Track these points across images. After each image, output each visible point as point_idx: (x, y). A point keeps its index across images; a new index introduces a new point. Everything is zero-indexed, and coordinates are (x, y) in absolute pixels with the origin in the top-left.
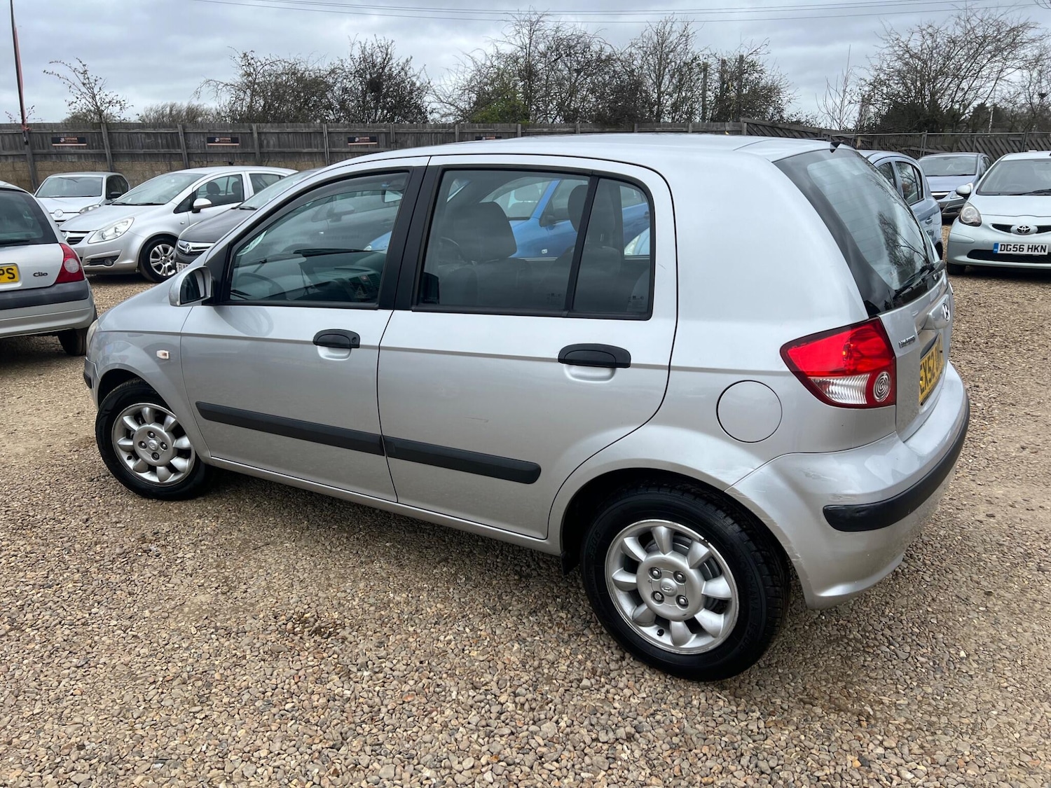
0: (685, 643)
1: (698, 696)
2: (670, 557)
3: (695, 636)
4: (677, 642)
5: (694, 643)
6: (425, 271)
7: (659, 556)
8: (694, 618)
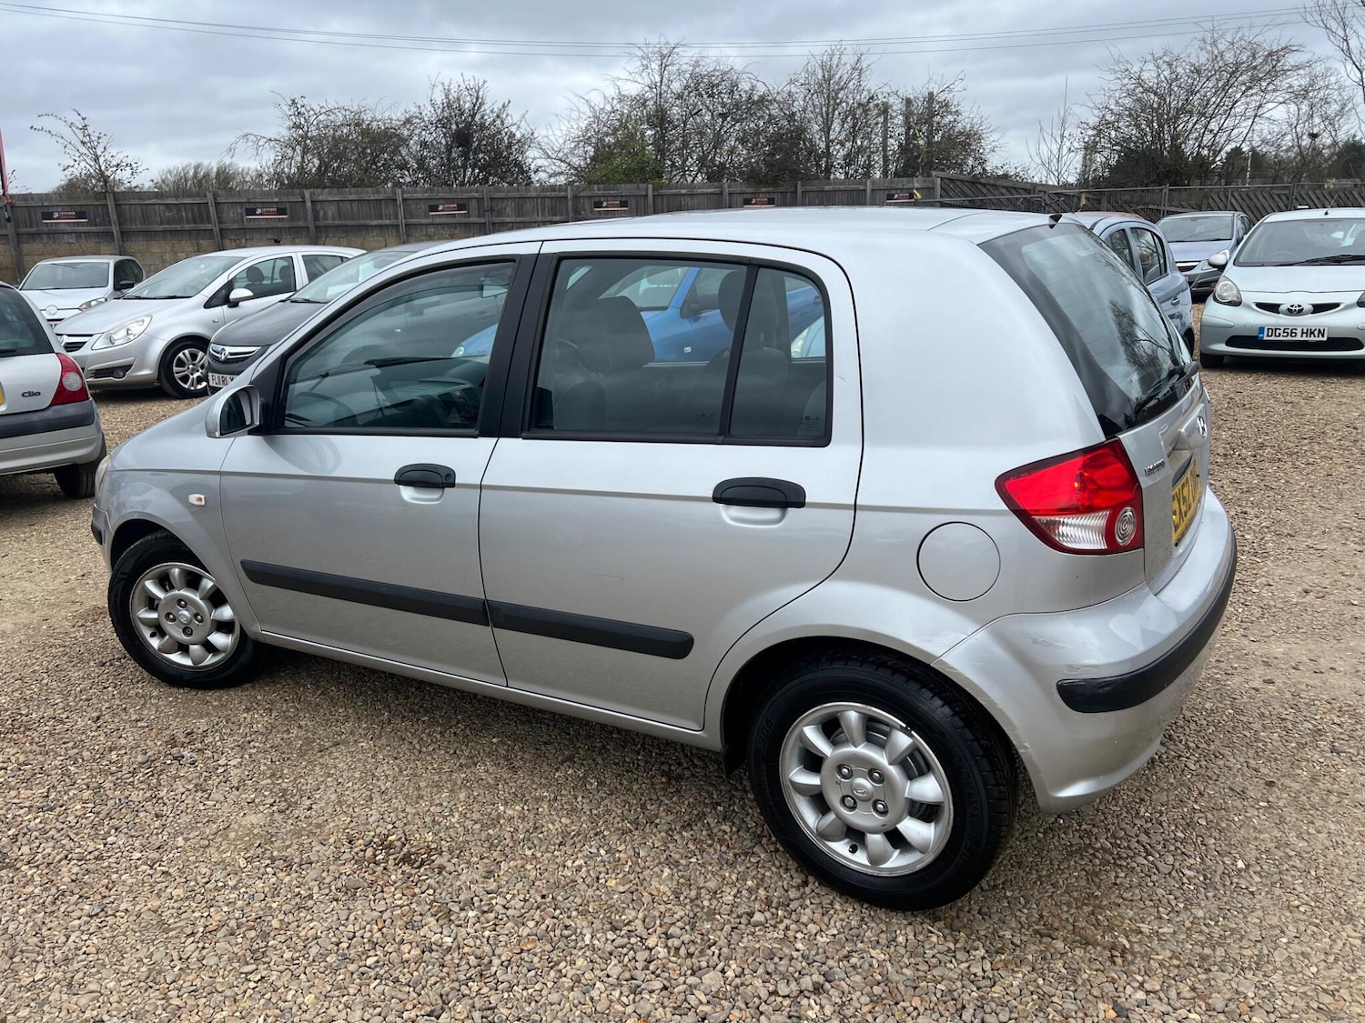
0: (885, 860)
1: (904, 931)
2: (864, 750)
3: (898, 851)
4: (875, 860)
5: (897, 862)
6: (539, 385)
7: (849, 749)
8: (897, 829)
